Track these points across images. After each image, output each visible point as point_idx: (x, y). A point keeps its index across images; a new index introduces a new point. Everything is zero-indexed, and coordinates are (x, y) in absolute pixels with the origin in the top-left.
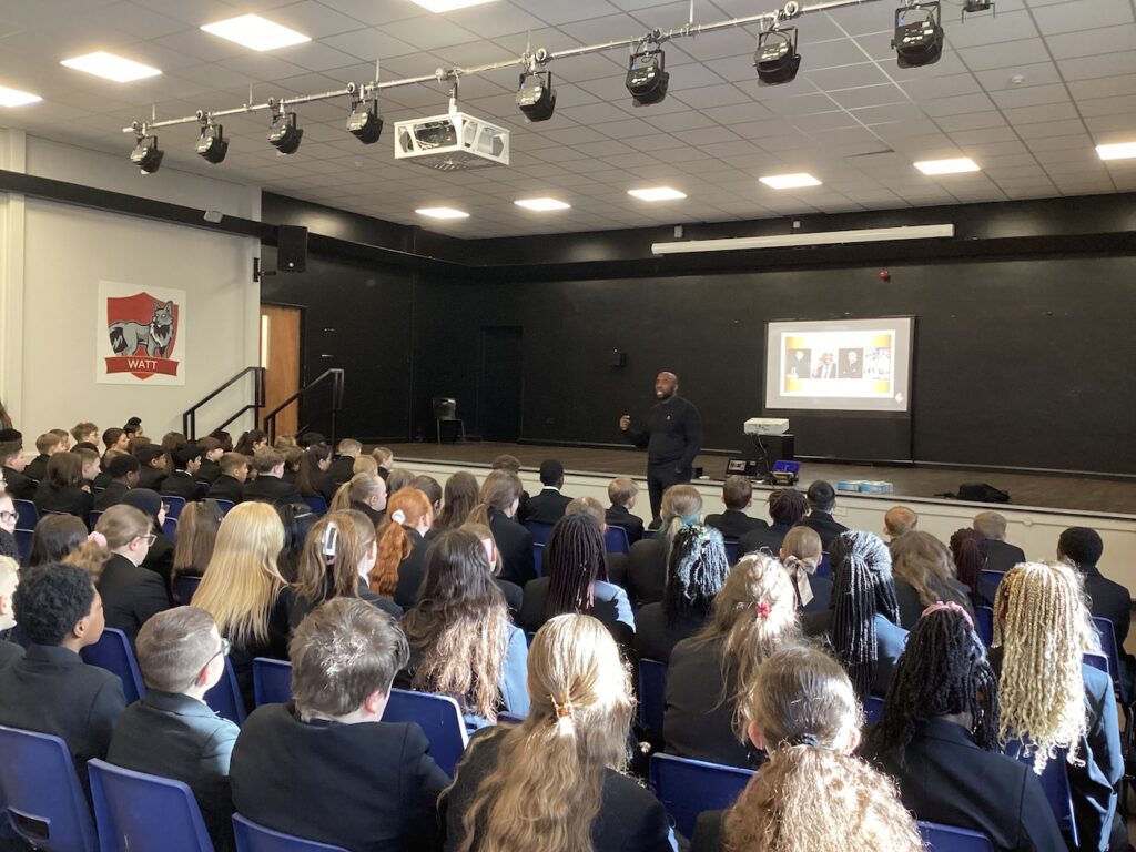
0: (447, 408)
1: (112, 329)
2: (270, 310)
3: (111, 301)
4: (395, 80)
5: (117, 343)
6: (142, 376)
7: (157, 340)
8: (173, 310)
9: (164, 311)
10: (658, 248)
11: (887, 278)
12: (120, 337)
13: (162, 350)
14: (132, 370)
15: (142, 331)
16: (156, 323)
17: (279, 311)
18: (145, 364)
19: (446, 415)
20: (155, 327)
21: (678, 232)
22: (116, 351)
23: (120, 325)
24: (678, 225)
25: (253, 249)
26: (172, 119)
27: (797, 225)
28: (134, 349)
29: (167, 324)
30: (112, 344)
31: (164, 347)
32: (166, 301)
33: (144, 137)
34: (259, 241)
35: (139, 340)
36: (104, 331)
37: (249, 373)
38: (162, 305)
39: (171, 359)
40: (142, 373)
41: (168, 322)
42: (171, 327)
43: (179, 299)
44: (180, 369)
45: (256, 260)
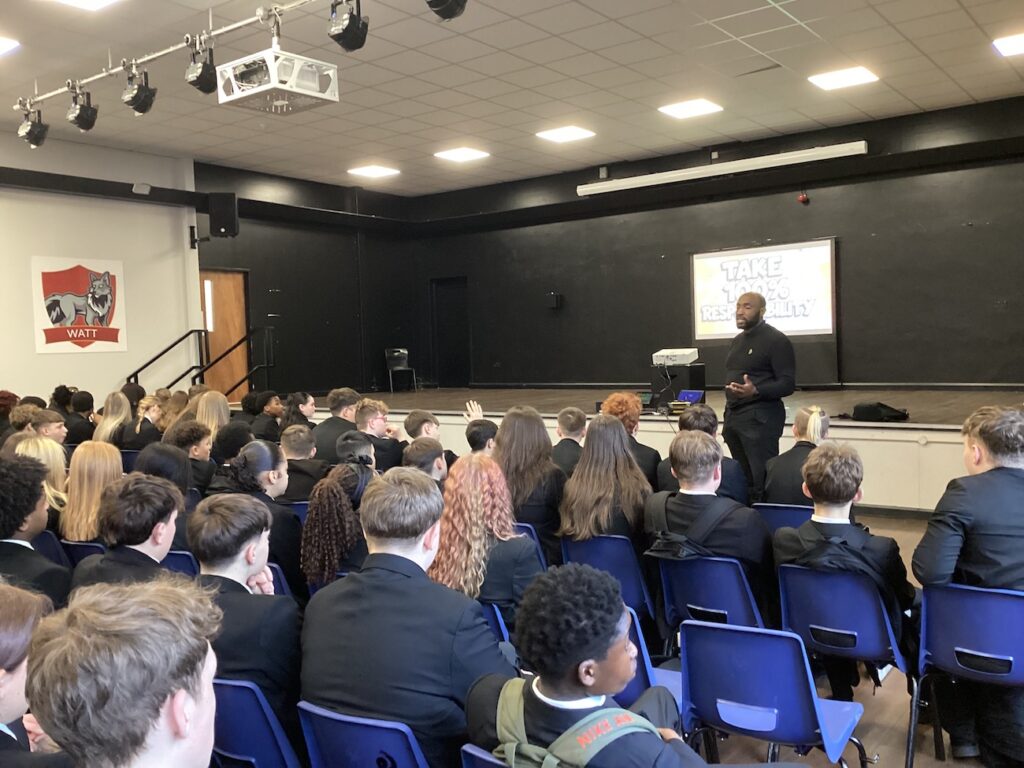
0: (399, 359)
1: (49, 302)
2: (212, 275)
3: (45, 275)
4: (226, 25)
5: (54, 314)
6: (83, 345)
7: (96, 309)
8: (110, 280)
9: (101, 282)
10: (583, 190)
11: (806, 202)
12: (58, 309)
13: (101, 319)
14: (73, 339)
15: (80, 301)
16: (93, 294)
17: (222, 276)
18: (85, 333)
19: (399, 365)
20: (93, 298)
21: (603, 173)
22: (54, 322)
23: (57, 298)
24: (603, 166)
25: (190, 218)
26: (50, 92)
27: (715, 155)
28: (73, 318)
29: (104, 293)
30: (50, 314)
31: (104, 316)
32: (102, 272)
33: (29, 113)
34: (194, 210)
35: (77, 311)
36: (40, 304)
37: (192, 335)
38: (98, 276)
39: (112, 326)
40: (82, 342)
41: (106, 292)
42: (109, 297)
43: (116, 269)
44: (121, 336)
45: (192, 228)
